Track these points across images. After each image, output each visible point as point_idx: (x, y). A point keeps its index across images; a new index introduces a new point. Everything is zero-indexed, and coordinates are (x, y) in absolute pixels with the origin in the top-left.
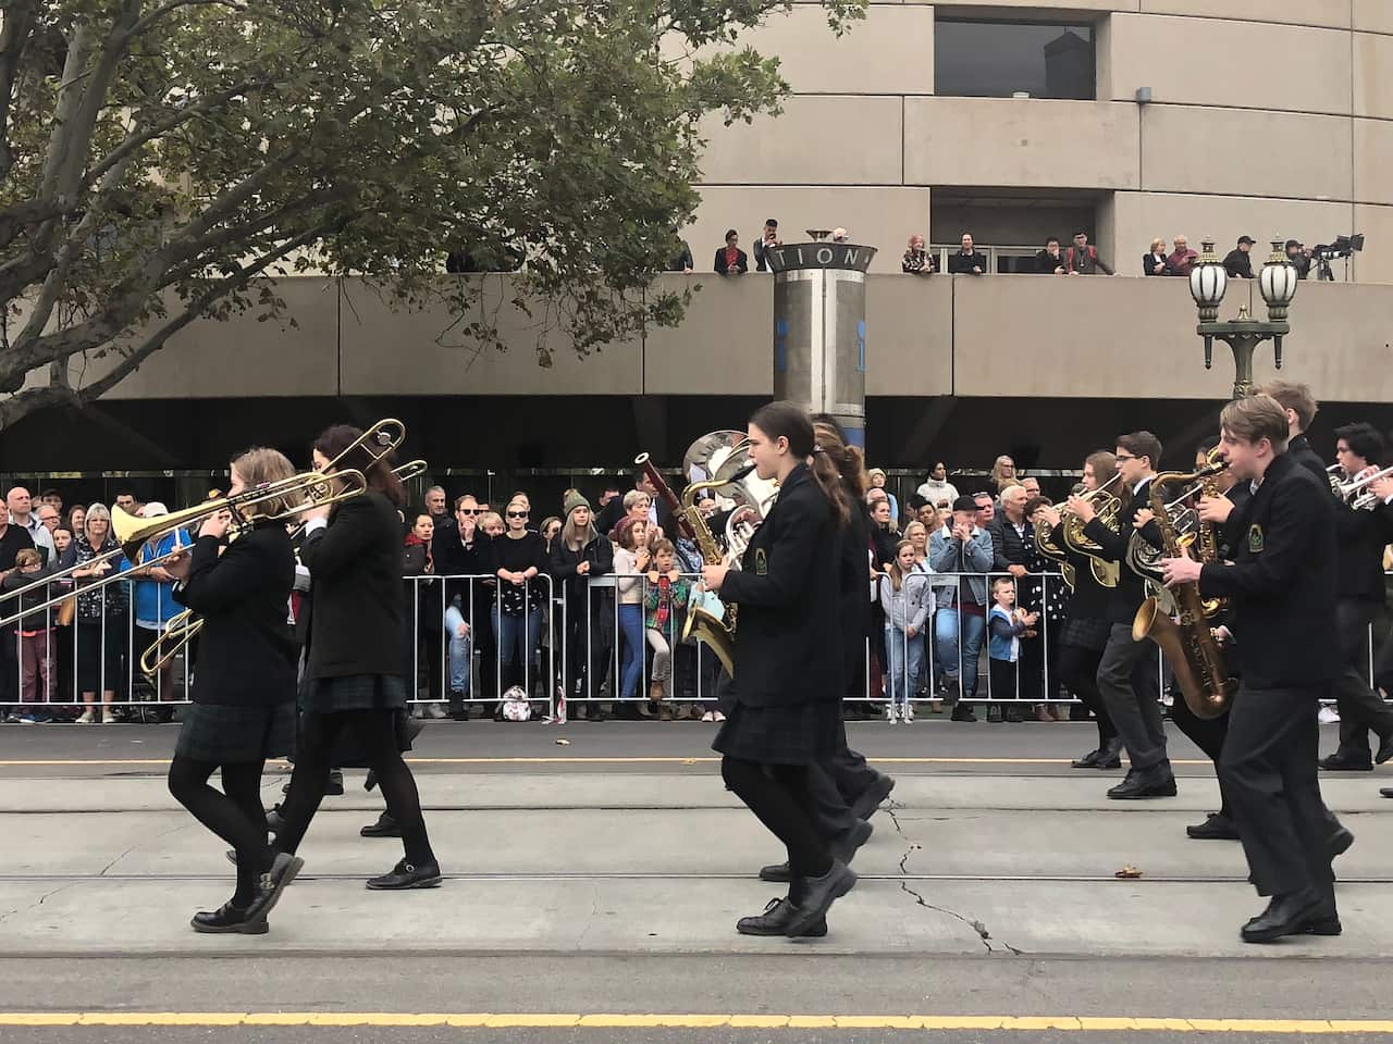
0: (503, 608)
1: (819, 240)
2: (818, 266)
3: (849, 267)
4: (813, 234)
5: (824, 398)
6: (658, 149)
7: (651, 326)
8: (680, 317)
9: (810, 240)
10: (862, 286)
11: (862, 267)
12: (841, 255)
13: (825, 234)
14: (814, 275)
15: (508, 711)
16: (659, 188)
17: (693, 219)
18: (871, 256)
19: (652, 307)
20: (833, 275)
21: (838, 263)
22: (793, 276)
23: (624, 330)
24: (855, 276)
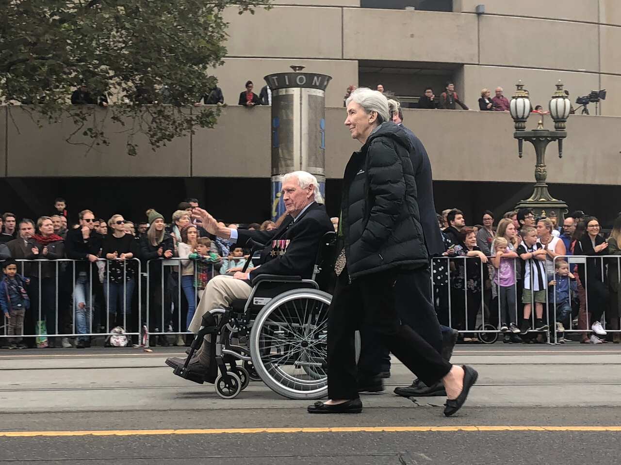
0: (110, 279)
1: (297, 72)
2: (297, 86)
3: (315, 87)
4: (294, 68)
5: (301, 164)
6: (202, 20)
7: (197, 128)
8: (215, 122)
9: (292, 71)
10: (323, 98)
11: (322, 87)
12: (311, 81)
13: (301, 68)
14: (295, 92)
15: (113, 341)
16: (203, 43)
17: (222, 63)
18: (328, 81)
19: (197, 117)
20: (306, 92)
21: (309, 85)
22: (283, 92)
23: (181, 130)
24: (319, 93)
